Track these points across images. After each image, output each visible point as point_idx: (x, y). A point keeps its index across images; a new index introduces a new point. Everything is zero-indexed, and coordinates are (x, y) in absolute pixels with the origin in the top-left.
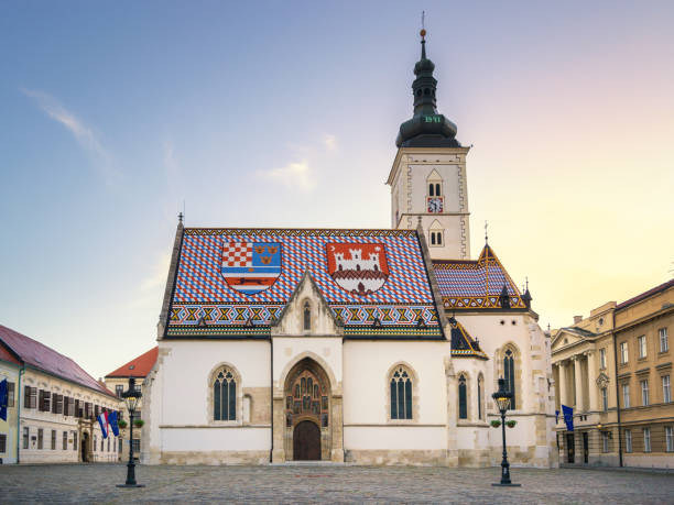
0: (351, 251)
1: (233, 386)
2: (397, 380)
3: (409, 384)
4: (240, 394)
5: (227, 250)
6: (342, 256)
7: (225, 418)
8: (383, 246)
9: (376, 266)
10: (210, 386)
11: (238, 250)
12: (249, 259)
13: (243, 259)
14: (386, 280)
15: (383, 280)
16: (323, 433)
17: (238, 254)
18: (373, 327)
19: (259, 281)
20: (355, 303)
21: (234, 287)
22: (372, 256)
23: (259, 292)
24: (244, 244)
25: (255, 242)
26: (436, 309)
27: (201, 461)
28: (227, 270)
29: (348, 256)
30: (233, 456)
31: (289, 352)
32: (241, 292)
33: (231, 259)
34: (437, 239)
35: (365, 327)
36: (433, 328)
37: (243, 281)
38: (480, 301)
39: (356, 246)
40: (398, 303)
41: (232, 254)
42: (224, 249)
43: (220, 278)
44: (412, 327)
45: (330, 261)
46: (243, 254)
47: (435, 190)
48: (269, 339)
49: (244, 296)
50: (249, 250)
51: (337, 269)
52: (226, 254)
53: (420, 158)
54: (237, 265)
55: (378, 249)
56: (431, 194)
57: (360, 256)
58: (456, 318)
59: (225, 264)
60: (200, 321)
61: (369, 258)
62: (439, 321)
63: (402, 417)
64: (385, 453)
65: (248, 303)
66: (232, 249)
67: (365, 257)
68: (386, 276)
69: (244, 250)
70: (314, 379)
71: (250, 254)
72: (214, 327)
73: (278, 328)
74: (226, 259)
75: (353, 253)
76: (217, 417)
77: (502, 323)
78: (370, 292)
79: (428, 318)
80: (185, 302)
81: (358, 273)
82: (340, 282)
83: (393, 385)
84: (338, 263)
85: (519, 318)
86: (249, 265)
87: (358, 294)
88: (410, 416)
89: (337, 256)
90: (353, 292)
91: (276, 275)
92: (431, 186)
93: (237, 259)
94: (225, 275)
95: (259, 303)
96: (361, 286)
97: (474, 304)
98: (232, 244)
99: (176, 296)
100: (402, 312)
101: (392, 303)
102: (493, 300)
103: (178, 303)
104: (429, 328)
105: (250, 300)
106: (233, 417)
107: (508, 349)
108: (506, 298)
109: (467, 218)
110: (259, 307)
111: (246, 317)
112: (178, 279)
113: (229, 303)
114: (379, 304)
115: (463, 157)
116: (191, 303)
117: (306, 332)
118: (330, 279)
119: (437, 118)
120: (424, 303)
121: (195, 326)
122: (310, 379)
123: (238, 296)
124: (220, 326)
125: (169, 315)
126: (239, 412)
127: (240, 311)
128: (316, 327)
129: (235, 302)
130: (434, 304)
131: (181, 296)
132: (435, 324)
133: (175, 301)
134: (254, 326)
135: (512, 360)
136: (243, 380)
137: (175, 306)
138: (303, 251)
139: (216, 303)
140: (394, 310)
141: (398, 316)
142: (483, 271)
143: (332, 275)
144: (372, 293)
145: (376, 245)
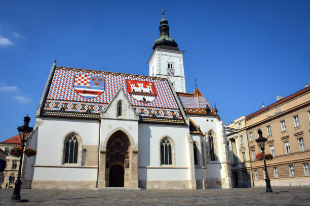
0: (138, 84)
1: (77, 143)
2: (164, 145)
3: (170, 147)
4: (80, 149)
5: (77, 78)
6: (134, 85)
7: (71, 162)
8: (153, 83)
9: (150, 91)
10: (64, 144)
11: (83, 78)
12: (88, 83)
13: (85, 82)
14: (156, 97)
15: (154, 97)
16: (125, 172)
17: (82, 80)
18: (151, 118)
19: (93, 93)
20: (142, 106)
21: (80, 94)
22: (148, 87)
23: (94, 98)
24: (86, 76)
26: (180, 112)
29: (137, 86)
30: (74, 184)
31: (110, 127)
32: (84, 97)
33: (79, 82)
35: (148, 117)
36: (181, 119)
37: (85, 92)
38: (197, 111)
39: (141, 82)
40: (163, 108)
41: (80, 80)
42: (75, 77)
43: (73, 90)
44: (171, 119)
45: (129, 88)
46: (85, 80)
47: (170, 66)
48: (99, 120)
49: (85, 99)
50: (88, 79)
51: (132, 91)
52: (76, 79)
53: (164, 53)
54: (82, 84)
55: (150, 84)
56: (169, 67)
57: (142, 86)
58: (190, 118)
59: (76, 84)
60: (61, 109)
62: (183, 117)
63: (167, 164)
64: (159, 182)
65: (87, 102)
66: (80, 78)
67: (145, 87)
68: (155, 95)
69: (86, 78)
70: (121, 142)
71: (89, 81)
72: (69, 112)
73: (105, 114)
74: (77, 82)
75: (139, 85)
76: (66, 162)
77: (207, 121)
79: (178, 115)
80: (53, 99)
81: (142, 93)
82: (134, 96)
83: (162, 147)
84: (132, 88)
85: (215, 119)
86: (88, 85)
87: (143, 102)
88: (171, 163)
89: (132, 85)
90: (141, 101)
91: (102, 91)
92: (169, 64)
93: (82, 82)
94: (76, 89)
95: (94, 102)
96: (144, 99)
97: (194, 112)
98: (80, 75)
99: (49, 96)
100: (165, 112)
101: (160, 108)
102: (203, 110)
103: (50, 99)
104: (179, 119)
105: (88, 101)
106: (76, 162)
107: (210, 132)
108: (208, 110)
109: (184, 79)
110: (93, 104)
111: (87, 109)
112: (51, 88)
113: (77, 101)
114: (154, 107)
115: (181, 55)
116: (57, 100)
117: (120, 117)
118: (129, 94)
119: (170, 39)
120: (174, 109)
121: (58, 111)
122: (120, 142)
123: (82, 98)
124: (73, 112)
125: (44, 104)
126: (79, 159)
127: (83, 106)
128: (125, 115)
129: (80, 101)
130: (179, 109)
131: (52, 96)
132: (181, 118)
133: (48, 98)
134: (91, 113)
135: (212, 137)
136: (83, 141)
137: (47, 101)
138: (115, 82)
139: (71, 101)
140: (161, 111)
141: (163, 113)
142: (196, 98)
143: (130, 93)
144: (150, 102)
145: (150, 82)
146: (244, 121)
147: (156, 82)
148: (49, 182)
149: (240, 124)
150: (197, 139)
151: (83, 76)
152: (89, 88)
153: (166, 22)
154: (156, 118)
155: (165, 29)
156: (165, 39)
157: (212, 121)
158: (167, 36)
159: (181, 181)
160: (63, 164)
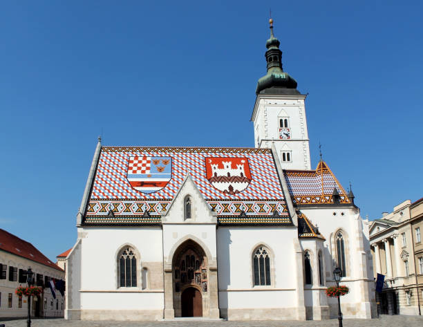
0: (223, 163)
1: (134, 261)
2: (258, 256)
3: (267, 259)
4: (139, 268)
5: (132, 162)
6: (217, 166)
7: (128, 285)
8: (247, 159)
9: (242, 174)
10: (118, 261)
11: (140, 162)
12: (148, 168)
13: (144, 168)
14: (249, 183)
15: (247, 183)
16: (203, 297)
17: (140, 165)
18: (239, 217)
19: (154, 184)
20: (226, 200)
21: (136, 188)
22: (239, 166)
23: (155, 192)
25: (153, 156)
26: (286, 204)
27: (111, 317)
28: (132, 177)
29: (221, 167)
30: (135, 313)
31: (175, 235)
32: (141, 192)
33: (135, 168)
34: (286, 157)
35: (234, 217)
36: (285, 217)
37: (143, 184)
38: (318, 199)
39: (228, 159)
40: (258, 200)
41: (135, 165)
42: (130, 162)
43: (126, 182)
44: (269, 217)
45: (208, 170)
46: (144, 165)
47: (283, 123)
48: (160, 226)
49: (143, 194)
50: (148, 162)
51: (213, 175)
52: (131, 165)
53: (273, 101)
55: (243, 161)
56: (281, 125)
57: (230, 167)
58: (302, 211)
59: (130, 172)
60: (109, 213)
61: (236, 168)
62: (288, 212)
63: (263, 284)
64: (250, 311)
65: (146, 199)
66: (136, 162)
67: (234, 167)
68: (249, 179)
69: (144, 162)
70: (195, 256)
71: (148, 165)
72: (120, 217)
73: (166, 217)
74: (131, 168)
75: (225, 164)
76: (122, 284)
77: (335, 214)
78: (238, 192)
79: (280, 209)
80: (99, 199)
81: (229, 178)
82: (216, 184)
83: (255, 260)
84: (214, 171)
85: (348, 211)
86: (148, 172)
87: (228, 193)
88: (269, 283)
89: (213, 166)
90: (225, 192)
91: (167, 180)
92: (281, 120)
93: (139, 168)
94: (130, 180)
95: (155, 199)
96: (231, 188)
97: (314, 201)
98: (136, 158)
99: (92, 194)
100: (261, 206)
101: (254, 200)
102: (327, 198)
103: (94, 199)
104: (282, 217)
105: (148, 198)
106: (135, 284)
107: (339, 233)
108: (336, 197)
109: (307, 143)
110: (154, 202)
111: (144, 210)
112: (95, 182)
113: (132, 200)
114: (244, 200)
115: (302, 102)
116: (103, 199)
117: (188, 220)
118: (208, 182)
119: (283, 76)
120: (277, 200)
121: (106, 217)
122: (193, 256)
123: (138, 194)
124: (125, 217)
125: (87, 207)
126: (139, 281)
127: (140, 205)
128: (196, 216)
129: (136, 199)
130: (285, 200)
131: (97, 194)
132: (286, 214)
133: (92, 198)
134: (150, 216)
135: (342, 241)
136: (142, 257)
137: (91, 202)
138: (188, 163)
139: (122, 199)
140: (255, 205)
141: (258, 208)
142: (319, 178)
143: (209, 180)
144: (239, 192)
145: (241, 159)
146: (408, 209)
147: (252, 157)
148: (103, 312)
149: (402, 213)
150: (310, 245)
151: (140, 159)
152: (149, 176)
153: (276, 43)
154: (247, 217)
155: (275, 56)
156: (273, 76)
157: (343, 214)
158: (278, 69)
159: (284, 309)
160: (118, 288)
